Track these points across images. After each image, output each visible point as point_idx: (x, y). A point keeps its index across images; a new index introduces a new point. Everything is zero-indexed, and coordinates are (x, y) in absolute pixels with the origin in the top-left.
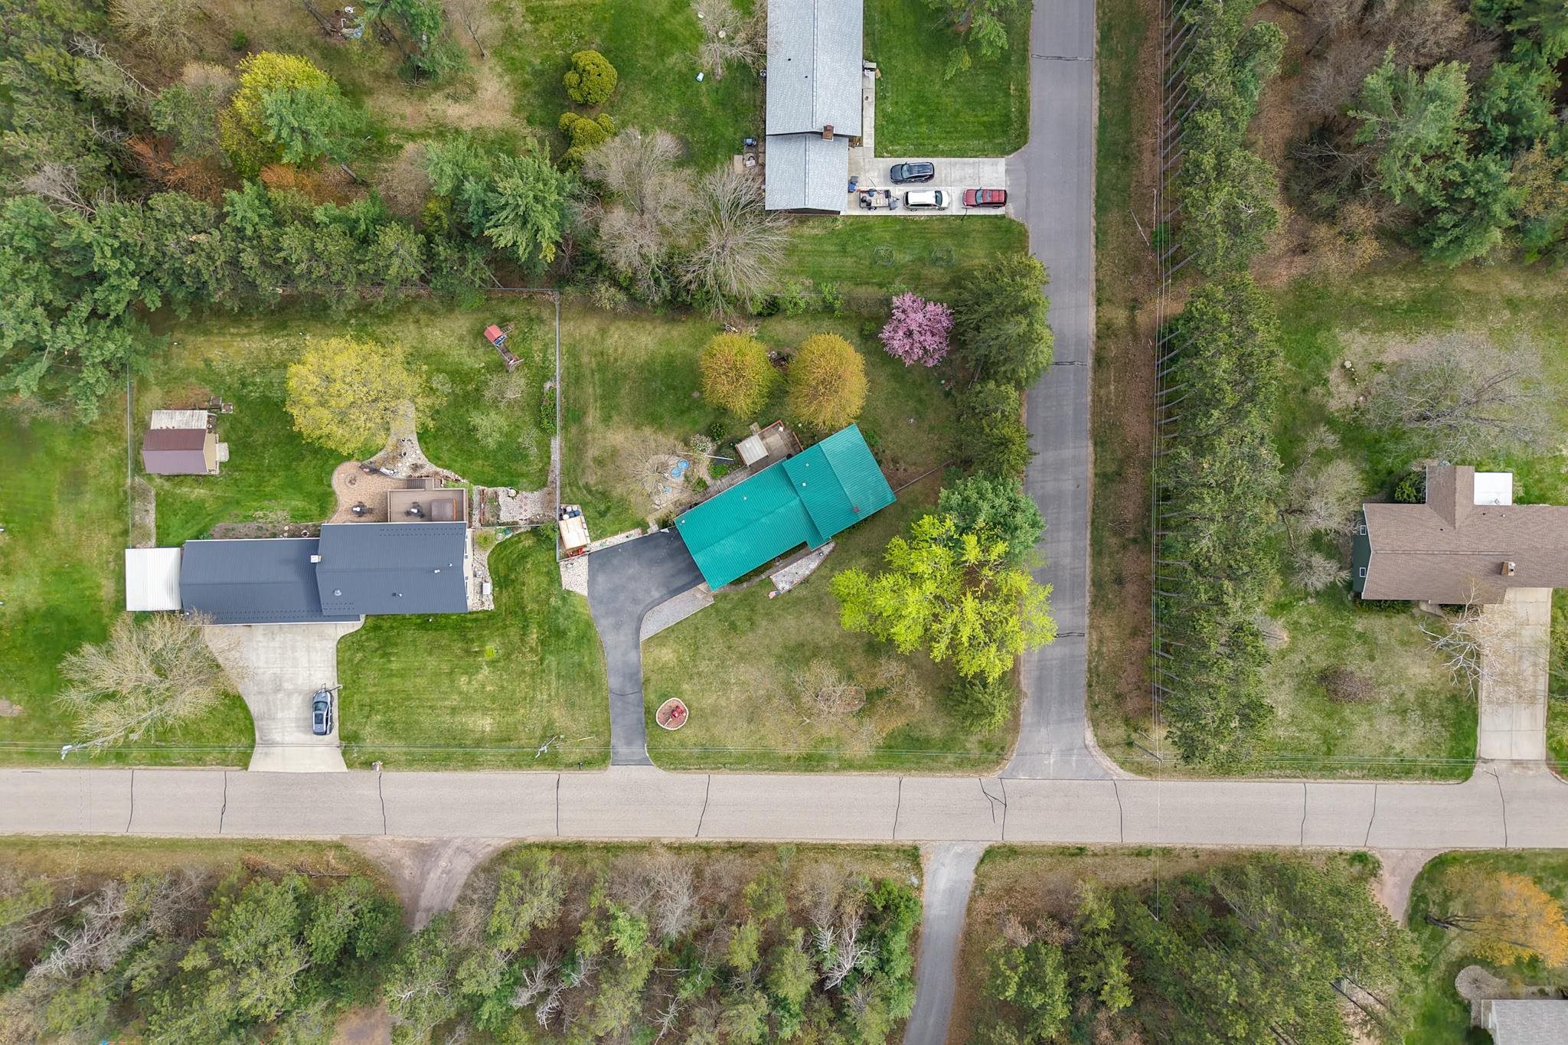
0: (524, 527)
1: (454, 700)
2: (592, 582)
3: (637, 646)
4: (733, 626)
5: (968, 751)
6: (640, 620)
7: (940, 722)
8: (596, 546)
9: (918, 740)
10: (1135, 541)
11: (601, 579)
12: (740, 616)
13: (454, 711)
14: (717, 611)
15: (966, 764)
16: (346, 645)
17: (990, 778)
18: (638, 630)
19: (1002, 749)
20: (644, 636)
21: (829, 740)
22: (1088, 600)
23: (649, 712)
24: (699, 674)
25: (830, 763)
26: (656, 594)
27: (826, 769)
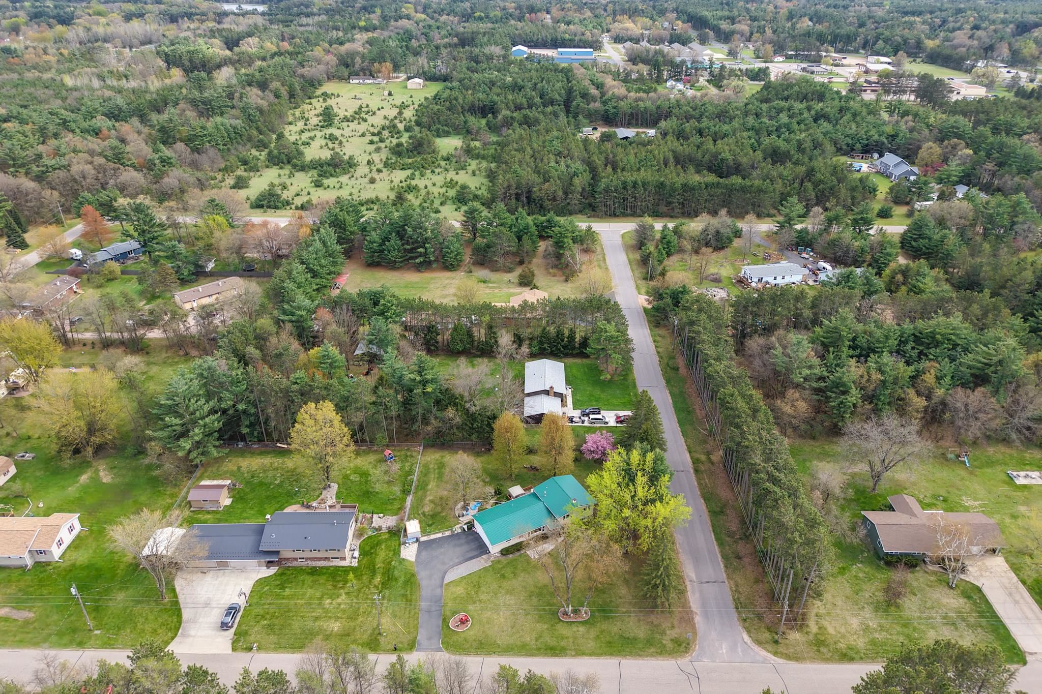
0: (384, 530)
1: (319, 612)
2: (418, 555)
3: (441, 586)
4: (503, 576)
5: (665, 646)
6: (445, 573)
7: (643, 628)
8: (423, 539)
9: (628, 638)
10: (741, 539)
11: (424, 553)
12: (508, 572)
13: (317, 618)
14: (493, 569)
15: (663, 652)
16: (261, 582)
17: (684, 661)
18: (443, 578)
19: (688, 644)
20: (446, 582)
21: (567, 638)
22: (722, 566)
23: (445, 621)
24: (480, 601)
25: (568, 652)
26: (457, 561)
27: (566, 655)
